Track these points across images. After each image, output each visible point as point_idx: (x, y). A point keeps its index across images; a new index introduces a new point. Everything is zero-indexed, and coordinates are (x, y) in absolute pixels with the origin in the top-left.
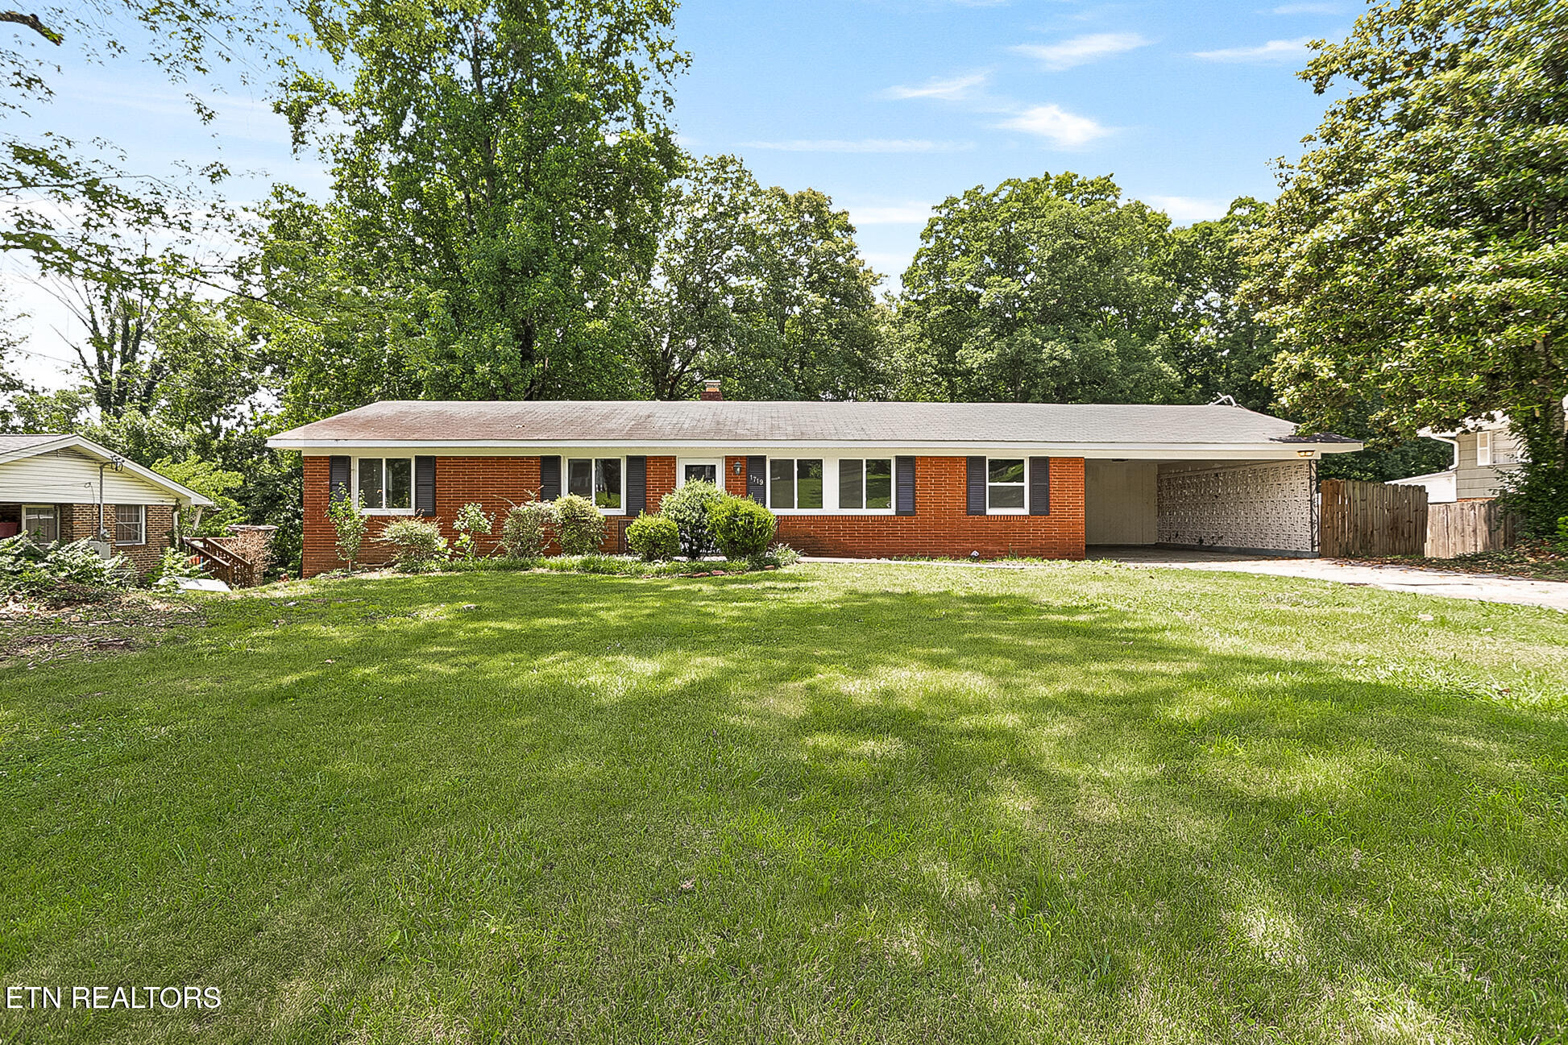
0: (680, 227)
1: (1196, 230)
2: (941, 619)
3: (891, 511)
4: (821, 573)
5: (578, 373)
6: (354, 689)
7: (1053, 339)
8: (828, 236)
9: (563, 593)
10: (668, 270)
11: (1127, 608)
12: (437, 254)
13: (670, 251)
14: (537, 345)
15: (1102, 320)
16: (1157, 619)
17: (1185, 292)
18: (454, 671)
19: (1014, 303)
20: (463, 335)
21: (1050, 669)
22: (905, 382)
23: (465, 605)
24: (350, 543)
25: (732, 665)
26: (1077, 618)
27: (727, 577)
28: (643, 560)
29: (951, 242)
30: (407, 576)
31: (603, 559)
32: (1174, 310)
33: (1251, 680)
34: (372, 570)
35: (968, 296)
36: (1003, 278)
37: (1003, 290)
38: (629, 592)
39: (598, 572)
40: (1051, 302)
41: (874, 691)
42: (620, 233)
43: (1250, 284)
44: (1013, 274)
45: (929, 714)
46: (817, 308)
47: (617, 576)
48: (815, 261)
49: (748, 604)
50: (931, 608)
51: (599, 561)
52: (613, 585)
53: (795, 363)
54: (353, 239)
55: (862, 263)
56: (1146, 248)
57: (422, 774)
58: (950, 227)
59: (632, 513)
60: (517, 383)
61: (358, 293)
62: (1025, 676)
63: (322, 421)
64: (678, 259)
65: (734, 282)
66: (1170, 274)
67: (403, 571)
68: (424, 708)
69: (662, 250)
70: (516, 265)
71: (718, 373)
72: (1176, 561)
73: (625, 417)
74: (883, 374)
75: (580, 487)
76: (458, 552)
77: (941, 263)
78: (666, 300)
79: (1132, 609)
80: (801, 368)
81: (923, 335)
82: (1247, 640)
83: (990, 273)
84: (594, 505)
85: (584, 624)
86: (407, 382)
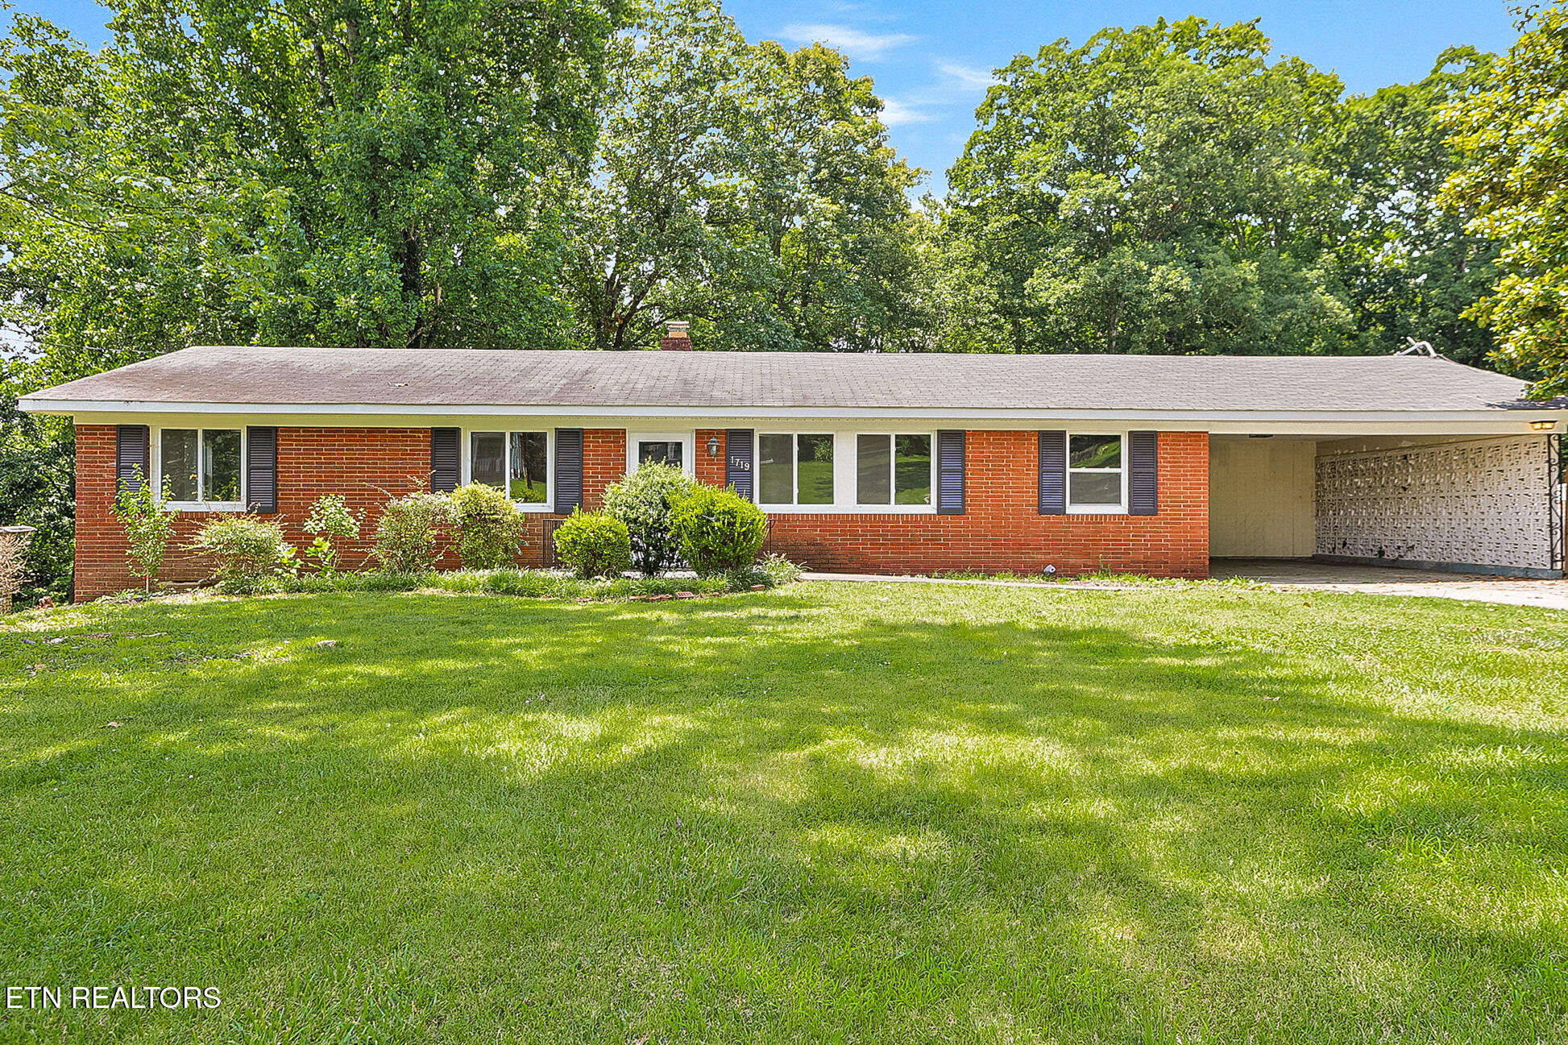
0: (630, 101)
1: (1382, 98)
2: (1001, 662)
3: (930, 509)
4: (832, 596)
5: (486, 308)
6: (152, 765)
7: (1165, 262)
8: (842, 115)
9: (463, 623)
10: (614, 162)
11: (1270, 648)
12: (274, 132)
13: (617, 133)
14: (425, 268)
15: (1238, 233)
16: (1315, 665)
17: (1363, 190)
18: (302, 736)
19: (1109, 211)
20: (317, 255)
21: (1159, 735)
22: (951, 325)
23: (321, 641)
24: (148, 552)
25: (704, 727)
26: (1198, 662)
27: (697, 600)
28: (578, 577)
29: (1020, 122)
30: (235, 599)
31: (520, 575)
32: (1345, 217)
33: (1460, 758)
34: (181, 590)
35: (1042, 201)
36: (1093, 174)
37: (1093, 191)
38: (557, 623)
39: (513, 592)
40: (1164, 209)
41: (906, 763)
42: (544, 107)
43: (1463, 178)
44: (1109, 168)
45: (984, 797)
46: (826, 220)
47: (541, 599)
48: (825, 150)
49: (727, 640)
50: (987, 647)
51: (516, 578)
52: (534, 613)
53: (795, 297)
54: (146, 105)
55: (891, 155)
56: (1305, 128)
57: (251, 887)
58: (1018, 100)
59: (563, 510)
60: (398, 323)
61: (156, 187)
62: (1121, 746)
63: (104, 373)
64: (628, 147)
65: (708, 180)
66: (1340, 165)
67: (229, 592)
68: (257, 792)
69: (604, 137)
70: (393, 152)
71: (686, 311)
72: (1344, 582)
73: (551, 373)
74: (920, 313)
75: (488, 473)
76: (311, 565)
77: (1004, 153)
78: (612, 207)
79: (1278, 651)
80: (804, 304)
81: (977, 257)
82: (1451, 698)
83: (1076, 166)
84: (508, 497)
85: (492, 667)
86: (234, 319)
